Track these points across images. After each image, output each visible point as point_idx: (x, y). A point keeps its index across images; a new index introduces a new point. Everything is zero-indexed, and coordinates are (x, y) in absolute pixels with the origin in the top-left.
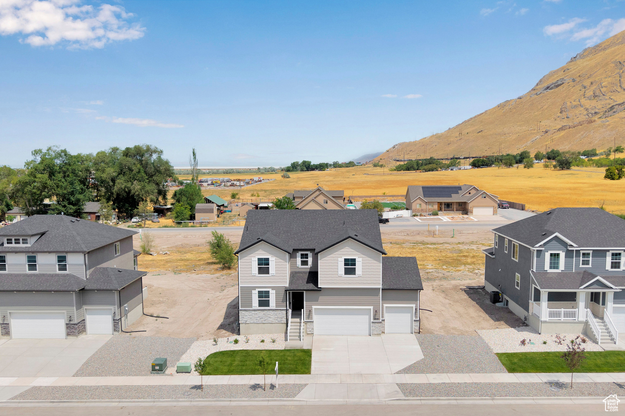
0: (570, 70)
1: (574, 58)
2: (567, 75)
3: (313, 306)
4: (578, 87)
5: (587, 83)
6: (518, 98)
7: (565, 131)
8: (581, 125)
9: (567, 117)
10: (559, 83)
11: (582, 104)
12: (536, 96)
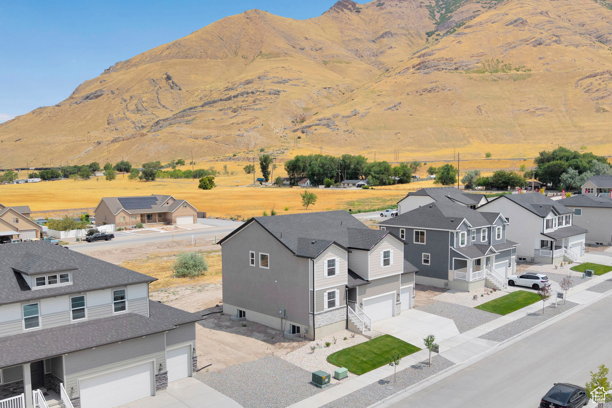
0: (107, 81)
1: (108, 70)
2: (105, 86)
3: (363, 299)
4: (119, 100)
5: (127, 96)
6: (56, 106)
7: (119, 143)
8: (134, 138)
9: (115, 129)
10: (99, 93)
11: (128, 117)
12: (76, 105)
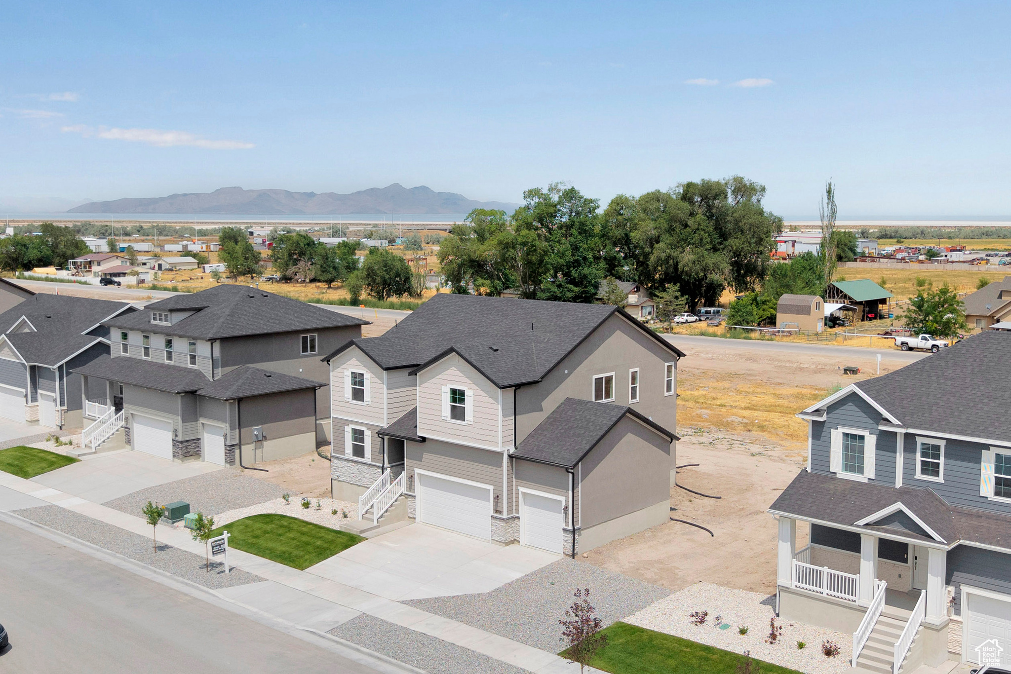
3: (415, 469)
